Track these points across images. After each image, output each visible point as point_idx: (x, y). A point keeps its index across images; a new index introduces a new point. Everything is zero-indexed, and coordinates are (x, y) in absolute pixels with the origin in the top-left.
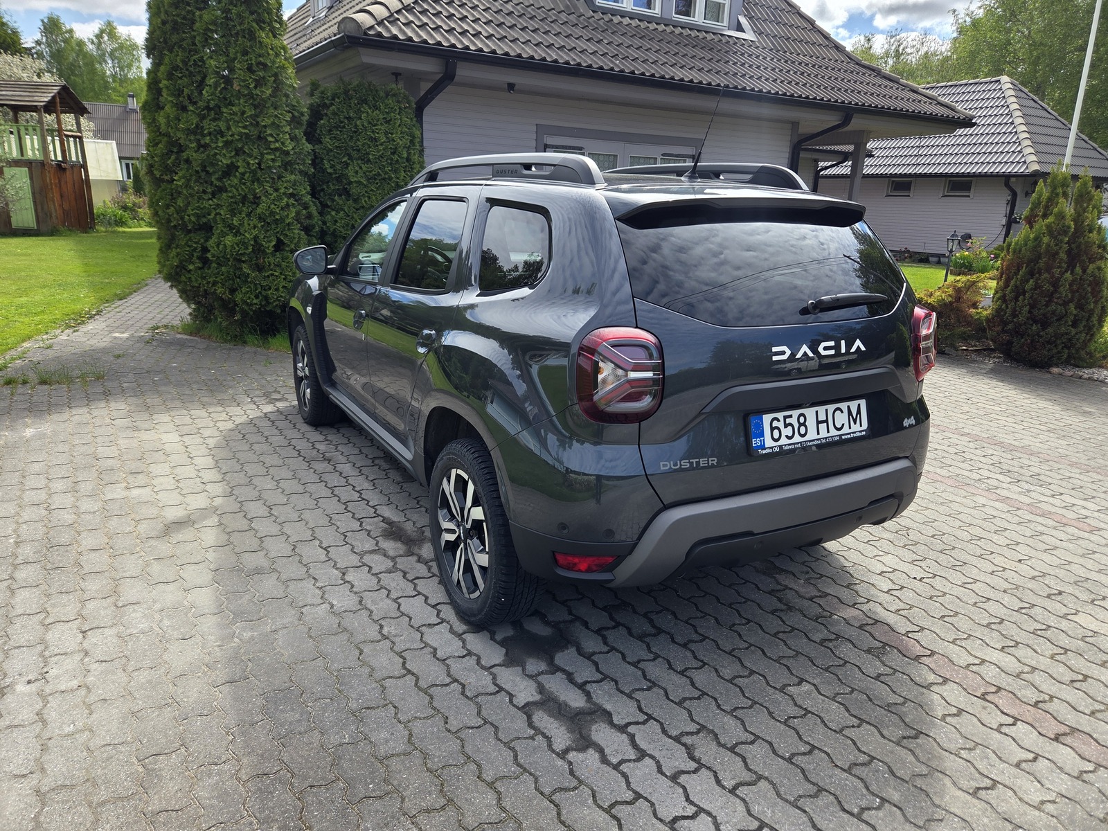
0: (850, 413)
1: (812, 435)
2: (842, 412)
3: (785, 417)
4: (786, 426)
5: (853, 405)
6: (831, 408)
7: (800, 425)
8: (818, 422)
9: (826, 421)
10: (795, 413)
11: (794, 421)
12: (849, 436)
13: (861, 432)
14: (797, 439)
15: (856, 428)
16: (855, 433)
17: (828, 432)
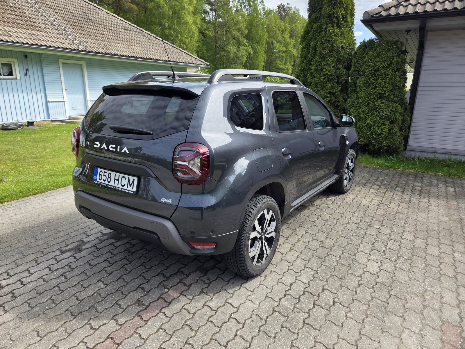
0: (129, 181)
1: (112, 183)
2: (125, 179)
3: (105, 172)
4: (104, 175)
5: (132, 178)
6: (121, 175)
7: (109, 177)
8: (115, 179)
9: (118, 180)
10: (108, 172)
11: (107, 174)
12: (125, 191)
13: (131, 191)
14: (106, 182)
15: (130, 189)
16: (128, 190)
17: (118, 185)
